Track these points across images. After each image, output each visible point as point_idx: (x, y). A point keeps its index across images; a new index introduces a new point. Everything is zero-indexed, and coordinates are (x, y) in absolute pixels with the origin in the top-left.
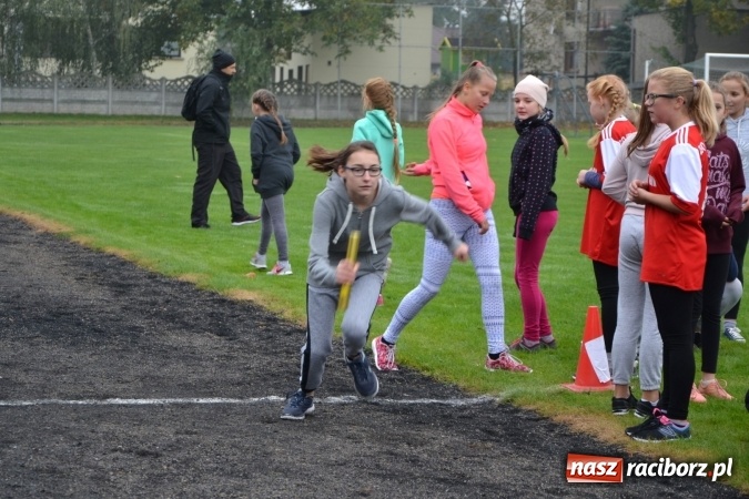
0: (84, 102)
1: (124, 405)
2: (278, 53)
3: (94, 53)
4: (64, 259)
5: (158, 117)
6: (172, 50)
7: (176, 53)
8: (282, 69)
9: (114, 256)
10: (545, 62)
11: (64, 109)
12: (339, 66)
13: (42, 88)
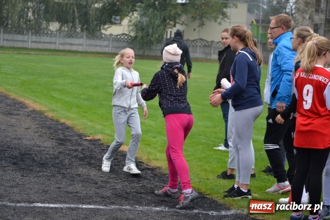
0: (71, 44)
2: (169, 24)
4: (38, 124)
5: (108, 53)
6: (116, 20)
7: (119, 22)
8: (171, 32)
9: (64, 124)
11: (61, 48)
12: (199, 31)
13: (51, 36)
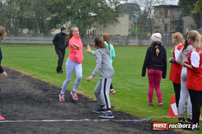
0: (35, 40)
1: (46, 122)
2: (87, 27)
3: (38, 27)
4: (30, 82)
6: (59, 26)
8: (88, 31)
9: (43, 81)
10: (159, 29)
11: (30, 42)
12: (104, 30)
13: (24, 37)
